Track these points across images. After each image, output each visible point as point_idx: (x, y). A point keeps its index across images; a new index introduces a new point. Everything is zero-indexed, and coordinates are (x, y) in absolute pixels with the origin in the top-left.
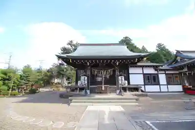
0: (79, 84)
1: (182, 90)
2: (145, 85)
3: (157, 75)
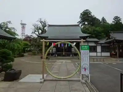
1: (109, 55)
3: (96, 46)
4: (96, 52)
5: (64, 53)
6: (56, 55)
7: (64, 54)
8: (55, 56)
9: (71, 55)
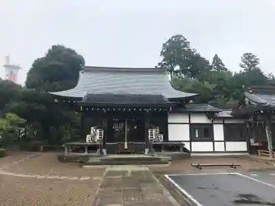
0: (87, 140)
2: (190, 141)
3: (211, 126)
4: (212, 140)
5: (126, 143)
6: (104, 151)
7: (126, 147)
8: (101, 152)
9: (147, 150)
